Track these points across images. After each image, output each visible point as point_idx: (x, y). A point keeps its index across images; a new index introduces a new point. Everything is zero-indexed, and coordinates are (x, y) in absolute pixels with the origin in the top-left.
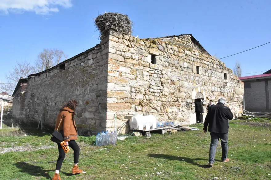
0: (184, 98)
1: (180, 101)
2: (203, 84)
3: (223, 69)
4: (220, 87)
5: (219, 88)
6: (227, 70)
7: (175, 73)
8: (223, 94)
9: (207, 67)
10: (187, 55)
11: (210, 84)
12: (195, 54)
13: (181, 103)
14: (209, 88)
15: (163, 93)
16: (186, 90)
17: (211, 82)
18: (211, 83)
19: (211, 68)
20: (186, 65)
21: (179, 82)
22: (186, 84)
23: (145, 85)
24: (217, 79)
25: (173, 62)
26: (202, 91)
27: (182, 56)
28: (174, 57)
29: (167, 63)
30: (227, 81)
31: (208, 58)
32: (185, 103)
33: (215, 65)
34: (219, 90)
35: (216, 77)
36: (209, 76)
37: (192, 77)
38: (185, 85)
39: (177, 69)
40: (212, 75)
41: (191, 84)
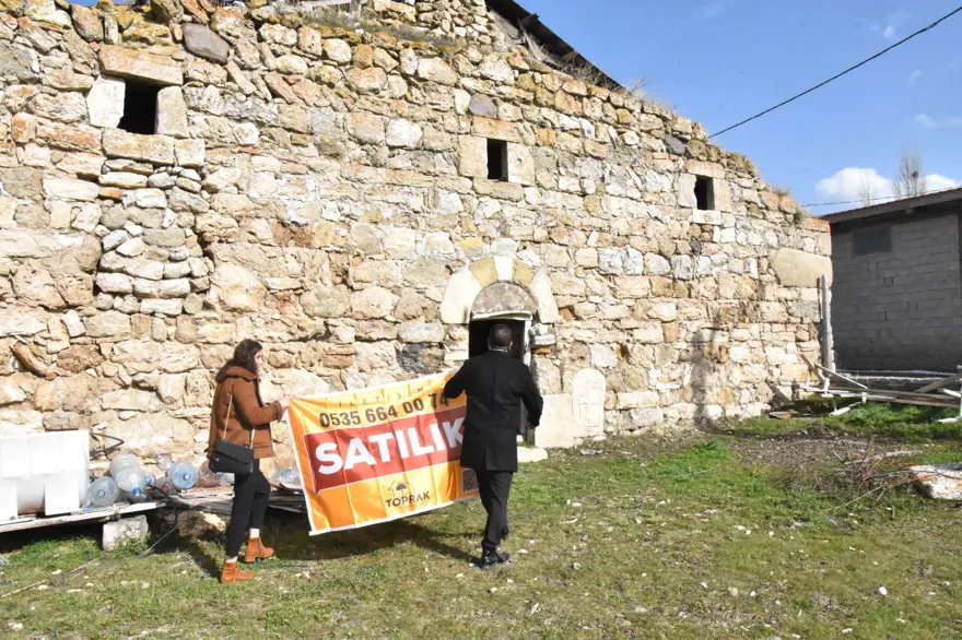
0: (383, 318)
1: (346, 333)
2: (540, 234)
3: (687, 155)
4: (668, 248)
5: (660, 253)
6: (718, 161)
7: (311, 181)
8: (690, 288)
9: (575, 144)
10: (413, 80)
11: (595, 236)
12: (484, 78)
13: (358, 346)
14: (587, 256)
15: (212, 297)
16: (397, 274)
17: (599, 223)
18: (601, 230)
19: (603, 151)
20: (405, 133)
21: (344, 232)
22: (400, 238)
23: (62, 253)
24: (642, 209)
25: (298, 117)
26: (523, 277)
27: (376, 85)
28: (311, 90)
29: (249, 127)
30: (713, 216)
31: (579, 97)
32: (389, 348)
33: (631, 137)
34: (658, 264)
35: (637, 195)
36: (584, 195)
37: (450, 202)
38: (388, 246)
39: (336, 156)
40: (609, 189)
41: (442, 237)
